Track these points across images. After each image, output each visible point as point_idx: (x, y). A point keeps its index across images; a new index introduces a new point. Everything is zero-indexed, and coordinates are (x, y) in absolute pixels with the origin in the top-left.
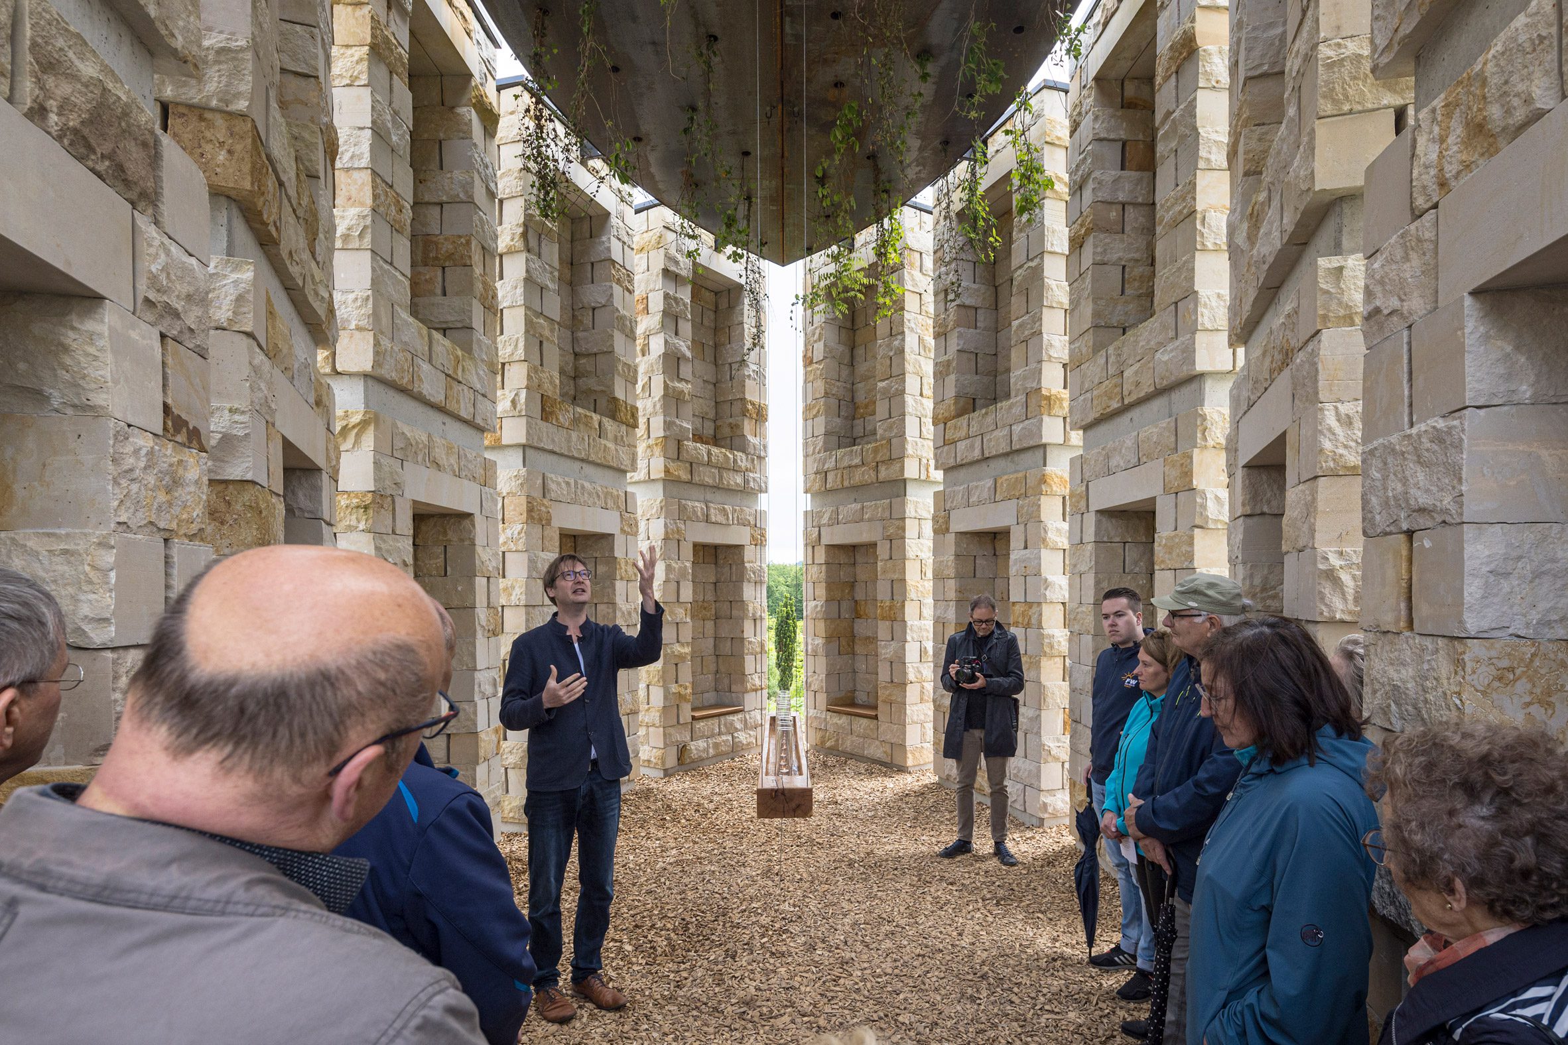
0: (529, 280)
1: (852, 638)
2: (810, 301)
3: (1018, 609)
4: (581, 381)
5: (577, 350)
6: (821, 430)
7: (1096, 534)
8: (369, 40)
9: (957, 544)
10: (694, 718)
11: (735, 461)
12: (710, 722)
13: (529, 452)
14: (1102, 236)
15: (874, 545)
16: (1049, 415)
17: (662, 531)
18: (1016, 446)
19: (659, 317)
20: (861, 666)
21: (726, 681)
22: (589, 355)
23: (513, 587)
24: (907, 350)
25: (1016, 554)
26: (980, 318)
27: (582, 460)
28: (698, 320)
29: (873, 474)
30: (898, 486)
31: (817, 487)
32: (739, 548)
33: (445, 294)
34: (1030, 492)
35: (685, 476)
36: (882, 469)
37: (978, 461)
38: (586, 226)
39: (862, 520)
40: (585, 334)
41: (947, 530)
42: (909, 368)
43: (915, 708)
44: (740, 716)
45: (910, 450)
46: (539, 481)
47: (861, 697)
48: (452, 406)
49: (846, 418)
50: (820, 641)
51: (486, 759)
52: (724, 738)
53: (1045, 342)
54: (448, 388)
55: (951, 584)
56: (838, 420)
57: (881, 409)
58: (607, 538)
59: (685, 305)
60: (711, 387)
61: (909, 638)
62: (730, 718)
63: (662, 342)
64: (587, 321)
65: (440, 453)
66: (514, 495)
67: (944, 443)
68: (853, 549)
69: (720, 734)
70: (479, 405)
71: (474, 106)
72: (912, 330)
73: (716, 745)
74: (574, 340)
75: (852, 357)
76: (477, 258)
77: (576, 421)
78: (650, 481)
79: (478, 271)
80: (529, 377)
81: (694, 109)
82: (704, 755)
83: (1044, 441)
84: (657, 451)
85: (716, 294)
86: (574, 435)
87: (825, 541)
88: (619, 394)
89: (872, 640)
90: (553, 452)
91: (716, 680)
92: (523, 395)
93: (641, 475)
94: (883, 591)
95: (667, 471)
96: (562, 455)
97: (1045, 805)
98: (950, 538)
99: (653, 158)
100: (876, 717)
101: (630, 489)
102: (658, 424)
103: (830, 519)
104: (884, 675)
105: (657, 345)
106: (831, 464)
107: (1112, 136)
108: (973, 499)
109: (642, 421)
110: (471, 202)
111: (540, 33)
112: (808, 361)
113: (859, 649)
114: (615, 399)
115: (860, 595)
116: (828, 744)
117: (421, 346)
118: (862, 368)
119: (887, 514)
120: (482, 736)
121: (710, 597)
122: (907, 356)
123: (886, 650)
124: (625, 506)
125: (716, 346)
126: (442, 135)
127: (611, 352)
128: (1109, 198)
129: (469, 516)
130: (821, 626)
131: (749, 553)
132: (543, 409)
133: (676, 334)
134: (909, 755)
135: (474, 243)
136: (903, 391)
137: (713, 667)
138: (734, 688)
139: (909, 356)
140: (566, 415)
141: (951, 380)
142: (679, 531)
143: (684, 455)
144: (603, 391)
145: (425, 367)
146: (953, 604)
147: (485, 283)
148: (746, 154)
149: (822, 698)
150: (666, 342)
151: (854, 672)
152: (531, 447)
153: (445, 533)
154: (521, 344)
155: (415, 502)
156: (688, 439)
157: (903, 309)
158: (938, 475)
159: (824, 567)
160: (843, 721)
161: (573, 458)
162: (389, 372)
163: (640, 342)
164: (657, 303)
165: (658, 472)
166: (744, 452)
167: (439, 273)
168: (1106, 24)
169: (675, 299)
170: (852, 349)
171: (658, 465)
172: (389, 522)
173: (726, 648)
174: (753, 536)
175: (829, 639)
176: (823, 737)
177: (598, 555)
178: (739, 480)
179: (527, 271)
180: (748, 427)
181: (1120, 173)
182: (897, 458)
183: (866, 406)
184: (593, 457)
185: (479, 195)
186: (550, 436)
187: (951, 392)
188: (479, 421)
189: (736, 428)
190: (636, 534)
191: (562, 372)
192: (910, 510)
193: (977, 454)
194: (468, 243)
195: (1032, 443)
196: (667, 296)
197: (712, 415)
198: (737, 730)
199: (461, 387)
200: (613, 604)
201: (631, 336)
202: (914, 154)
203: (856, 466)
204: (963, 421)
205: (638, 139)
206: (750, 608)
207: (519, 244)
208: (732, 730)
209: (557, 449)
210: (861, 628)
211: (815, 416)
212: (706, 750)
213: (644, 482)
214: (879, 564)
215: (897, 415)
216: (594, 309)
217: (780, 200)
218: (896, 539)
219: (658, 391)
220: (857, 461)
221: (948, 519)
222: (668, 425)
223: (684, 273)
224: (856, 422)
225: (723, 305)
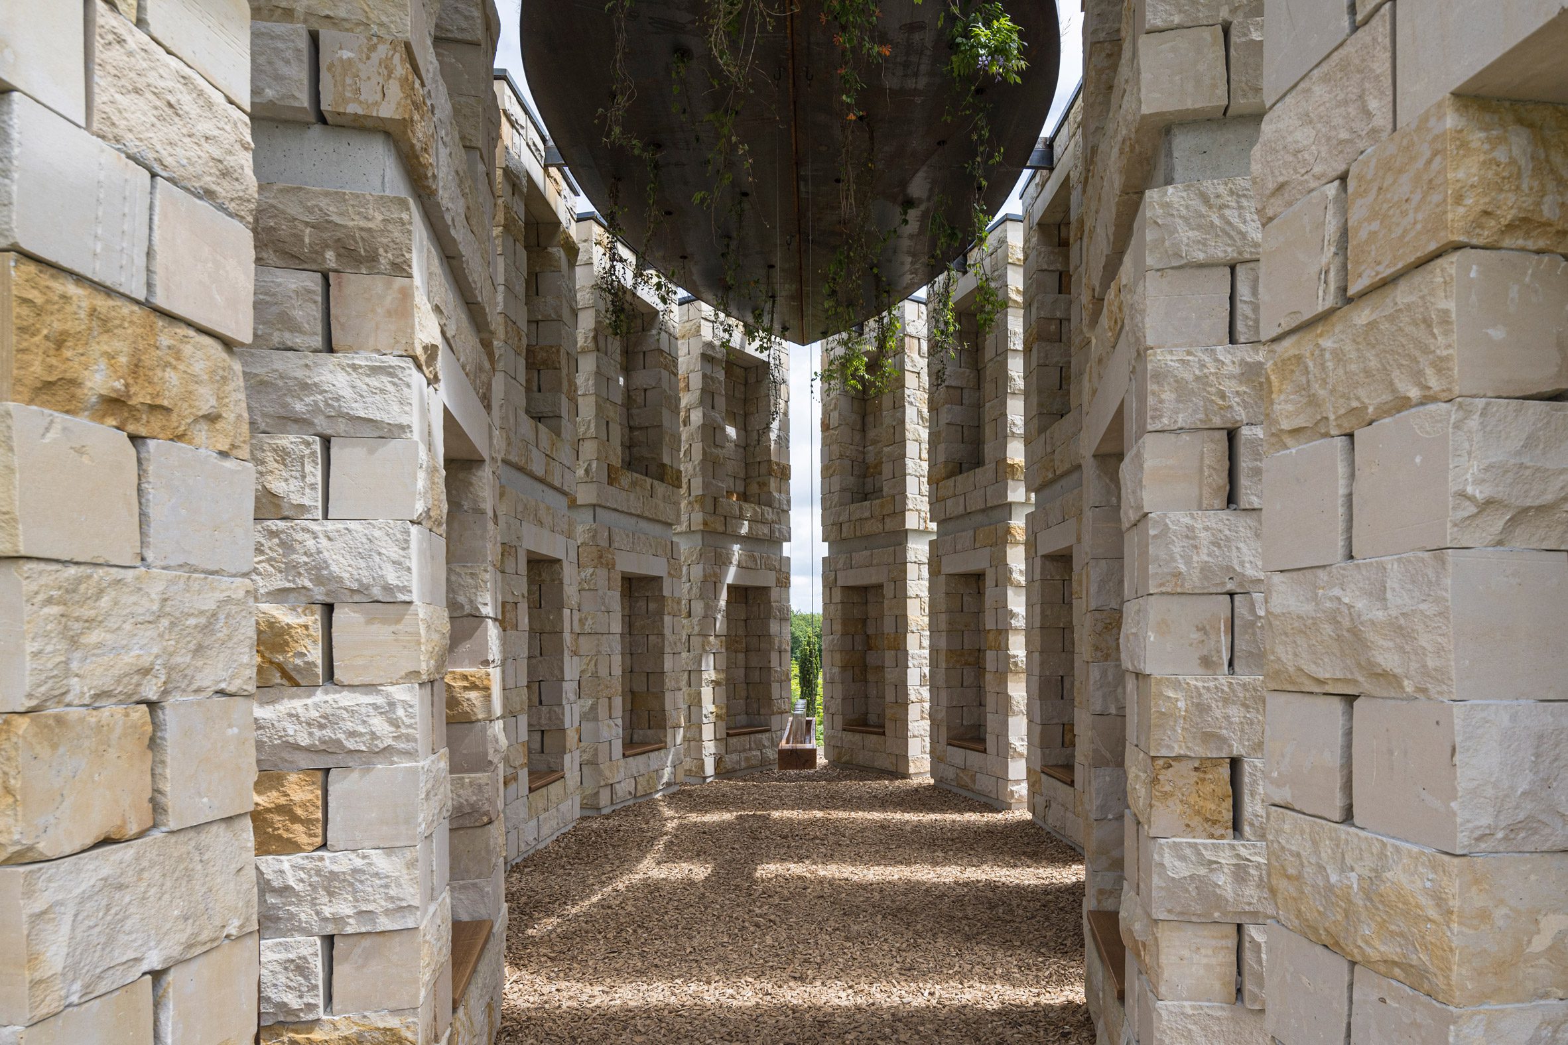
0: (598, 373)
1: (865, 668)
2: (827, 376)
3: (991, 636)
4: (635, 450)
5: (632, 423)
6: (836, 487)
7: (1041, 574)
8: (503, 222)
9: (947, 584)
10: (728, 735)
11: (762, 514)
12: (742, 738)
13: (598, 510)
14: (1044, 344)
15: (881, 586)
16: (1013, 479)
17: (701, 574)
18: (989, 505)
19: (698, 393)
20: (872, 692)
21: (755, 706)
22: (641, 428)
23: (586, 619)
24: (907, 420)
25: (990, 592)
26: (966, 396)
27: (638, 516)
28: (731, 393)
29: (880, 526)
30: (900, 537)
31: (833, 537)
32: (766, 590)
33: (540, 391)
34: (999, 541)
35: (721, 529)
36: (887, 520)
37: (962, 516)
38: (639, 321)
39: (871, 565)
40: (638, 410)
41: (940, 572)
42: (908, 435)
43: (916, 724)
44: (767, 735)
45: (910, 505)
46: (606, 534)
47: (873, 719)
48: (549, 479)
49: (859, 476)
50: (836, 670)
51: (571, 751)
52: (754, 753)
53: (1009, 421)
54: (548, 464)
55: (943, 617)
56: (852, 478)
57: (887, 469)
58: (657, 580)
59: (720, 382)
60: (742, 450)
61: (910, 664)
62: (759, 736)
63: (701, 415)
64: (640, 400)
65: (542, 513)
66: (587, 545)
67: (936, 501)
68: (864, 589)
69: (750, 749)
70: (566, 477)
71: (562, 246)
72: (911, 403)
73: (747, 759)
74: (629, 416)
75: (864, 424)
76: (564, 362)
77: (634, 484)
78: (690, 532)
79: (564, 372)
80: (599, 451)
81: (729, 237)
82: (737, 767)
83: (1009, 500)
84: (697, 507)
85: (746, 369)
86: (632, 496)
87: (840, 583)
88: (666, 460)
89: (880, 668)
90: (616, 510)
91: (747, 705)
92: (594, 465)
93: (683, 527)
94: (888, 626)
95: (705, 524)
96: (622, 512)
97: (1012, 792)
98: (942, 579)
99: (694, 270)
100: (883, 734)
101: (675, 539)
102: (697, 484)
103: (845, 563)
104: (890, 697)
105: (696, 417)
106: (844, 517)
107: (1052, 268)
108: (959, 547)
109: (684, 481)
110: (560, 319)
111: (614, 195)
112: (825, 427)
113: (871, 678)
114: (664, 465)
115: (871, 631)
116: (843, 760)
117: (531, 436)
118: (871, 434)
119: (891, 560)
120: (568, 732)
121: (741, 632)
122: (907, 426)
123: (890, 676)
124: (672, 554)
125: (746, 415)
126: (538, 269)
127: (660, 426)
128: (1049, 316)
129: (559, 561)
130: (837, 656)
131: (774, 594)
132: (609, 476)
133: (713, 408)
134: (911, 764)
135: (562, 351)
136: (904, 456)
137: (744, 694)
138: (762, 711)
139: (909, 426)
140: (626, 478)
141: (942, 447)
142: (715, 575)
143: (720, 510)
144: (653, 458)
145: (534, 450)
146: (944, 634)
147: (569, 380)
148: (772, 267)
149: (839, 720)
150: (704, 415)
151: (866, 697)
152: (600, 506)
153: (540, 575)
154: (593, 425)
155: (528, 551)
156: (723, 497)
157: (904, 386)
158: (933, 526)
159: (840, 607)
160: (857, 738)
161: (631, 514)
162: (513, 458)
163: (682, 414)
164: (696, 381)
165: (697, 524)
166: (770, 506)
167: (536, 375)
168: (1043, 186)
169: (712, 378)
170: (864, 417)
171: (698, 517)
172: (514, 565)
173: (755, 676)
174: (778, 579)
175: (844, 668)
176: (839, 753)
177: (649, 594)
178: (766, 531)
179: (598, 367)
180: (773, 483)
181: (1057, 296)
182: (900, 513)
183: (876, 467)
184: (647, 514)
185: (566, 313)
186: (615, 497)
187: (941, 458)
188: (566, 488)
189: (763, 485)
190: (680, 578)
191: (622, 444)
192: (911, 556)
193: (961, 510)
194: (558, 351)
195: (1000, 502)
196: (704, 376)
197: (742, 475)
198: (764, 747)
199: (554, 463)
200: (662, 635)
201: (676, 410)
202: (907, 267)
203: (866, 519)
204: (951, 482)
205: (684, 257)
206: (776, 642)
207: (591, 345)
208: (761, 747)
209: (619, 508)
210: (872, 658)
211: (832, 475)
212: (739, 762)
213: (686, 533)
214: (886, 602)
215: (900, 476)
216: (645, 390)
217: (799, 298)
218: (900, 579)
219: (697, 455)
220: (867, 514)
221: (939, 566)
222: (705, 485)
223: (719, 356)
224: (867, 480)
225: (752, 380)
